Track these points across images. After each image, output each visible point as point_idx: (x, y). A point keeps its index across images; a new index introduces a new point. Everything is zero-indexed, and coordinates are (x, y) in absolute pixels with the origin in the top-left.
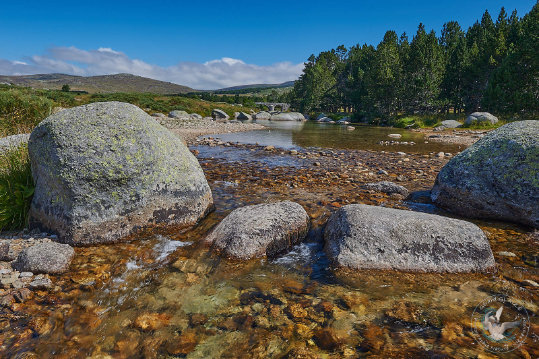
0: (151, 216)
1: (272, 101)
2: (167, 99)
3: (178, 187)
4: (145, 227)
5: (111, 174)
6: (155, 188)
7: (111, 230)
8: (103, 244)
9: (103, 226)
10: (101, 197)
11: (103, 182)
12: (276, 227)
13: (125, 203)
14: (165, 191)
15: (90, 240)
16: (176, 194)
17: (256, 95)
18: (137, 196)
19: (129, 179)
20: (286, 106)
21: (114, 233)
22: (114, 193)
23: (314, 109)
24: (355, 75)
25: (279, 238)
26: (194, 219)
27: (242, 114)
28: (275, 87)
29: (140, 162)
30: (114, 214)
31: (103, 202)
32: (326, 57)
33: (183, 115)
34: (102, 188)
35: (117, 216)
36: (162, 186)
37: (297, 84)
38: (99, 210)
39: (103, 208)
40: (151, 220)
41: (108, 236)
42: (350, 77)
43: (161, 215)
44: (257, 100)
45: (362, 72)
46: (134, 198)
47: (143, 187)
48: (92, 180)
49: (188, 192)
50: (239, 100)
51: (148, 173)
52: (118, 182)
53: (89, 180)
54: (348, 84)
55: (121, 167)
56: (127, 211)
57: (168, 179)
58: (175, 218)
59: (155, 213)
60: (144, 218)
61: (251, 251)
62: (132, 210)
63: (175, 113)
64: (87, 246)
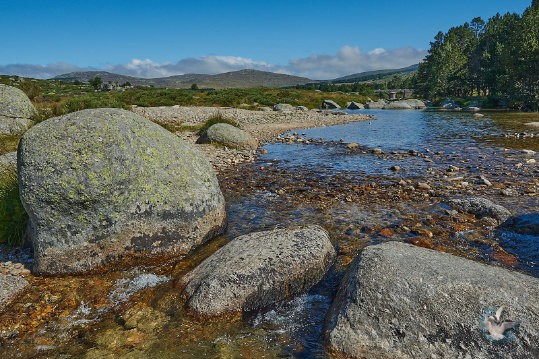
0: (128, 244)
1: (393, 88)
2: (275, 93)
3: (167, 208)
4: (120, 257)
5: (72, 196)
6: (133, 209)
7: (79, 260)
8: (71, 274)
9: (70, 255)
10: (66, 221)
11: (64, 205)
12: (267, 271)
13: (95, 228)
14: (148, 214)
15: (56, 269)
16: (166, 216)
17: (378, 82)
18: (108, 220)
19: (94, 202)
20: (409, 92)
21: (82, 262)
22: (80, 217)
23: (439, 94)
24: (493, 50)
25: (266, 287)
26: (186, 247)
27: (353, 104)
28: (398, 72)
29: (108, 180)
30: (82, 241)
31: (69, 227)
32: (458, 33)
33: (287, 109)
34: (65, 212)
35: (86, 244)
36: (144, 208)
37: (422, 67)
38: (64, 235)
39: (69, 234)
40: (127, 248)
41: (76, 265)
42: (486, 54)
43: (142, 242)
44: (377, 87)
45: (500, 47)
46: (104, 223)
47: (115, 209)
48: (52, 203)
49: (182, 214)
50: (358, 89)
51: (122, 193)
52: (83, 205)
53: (49, 203)
54: (483, 63)
55: (82, 187)
56: (98, 238)
57: (154, 199)
58: (161, 245)
59: (134, 240)
60: (118, 245)
61: (218, 306)
62: (103, 237)
63: (279, 106)
64: (52, 277)
